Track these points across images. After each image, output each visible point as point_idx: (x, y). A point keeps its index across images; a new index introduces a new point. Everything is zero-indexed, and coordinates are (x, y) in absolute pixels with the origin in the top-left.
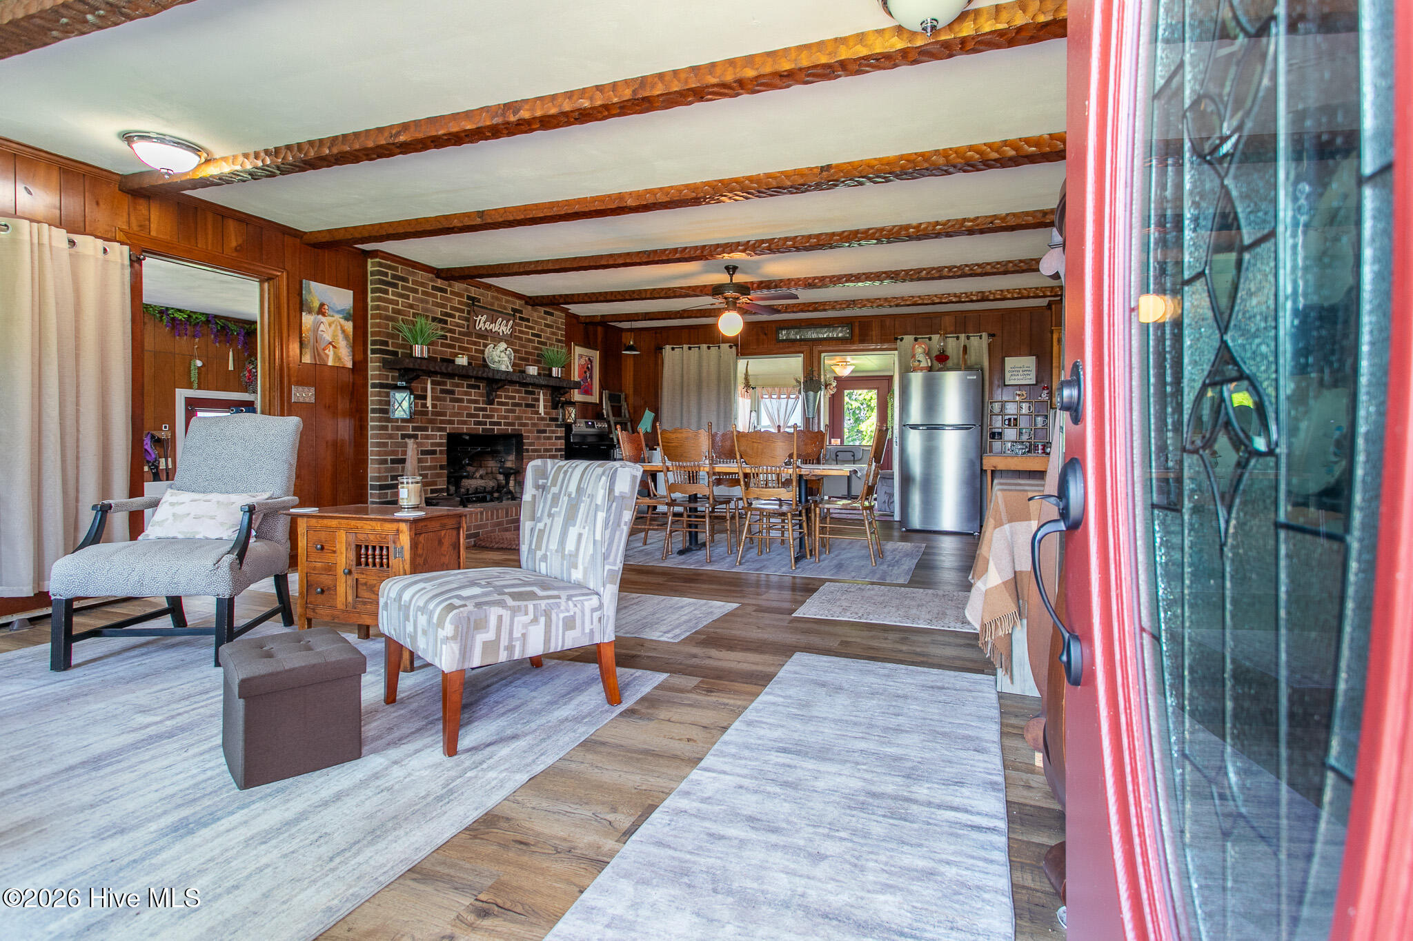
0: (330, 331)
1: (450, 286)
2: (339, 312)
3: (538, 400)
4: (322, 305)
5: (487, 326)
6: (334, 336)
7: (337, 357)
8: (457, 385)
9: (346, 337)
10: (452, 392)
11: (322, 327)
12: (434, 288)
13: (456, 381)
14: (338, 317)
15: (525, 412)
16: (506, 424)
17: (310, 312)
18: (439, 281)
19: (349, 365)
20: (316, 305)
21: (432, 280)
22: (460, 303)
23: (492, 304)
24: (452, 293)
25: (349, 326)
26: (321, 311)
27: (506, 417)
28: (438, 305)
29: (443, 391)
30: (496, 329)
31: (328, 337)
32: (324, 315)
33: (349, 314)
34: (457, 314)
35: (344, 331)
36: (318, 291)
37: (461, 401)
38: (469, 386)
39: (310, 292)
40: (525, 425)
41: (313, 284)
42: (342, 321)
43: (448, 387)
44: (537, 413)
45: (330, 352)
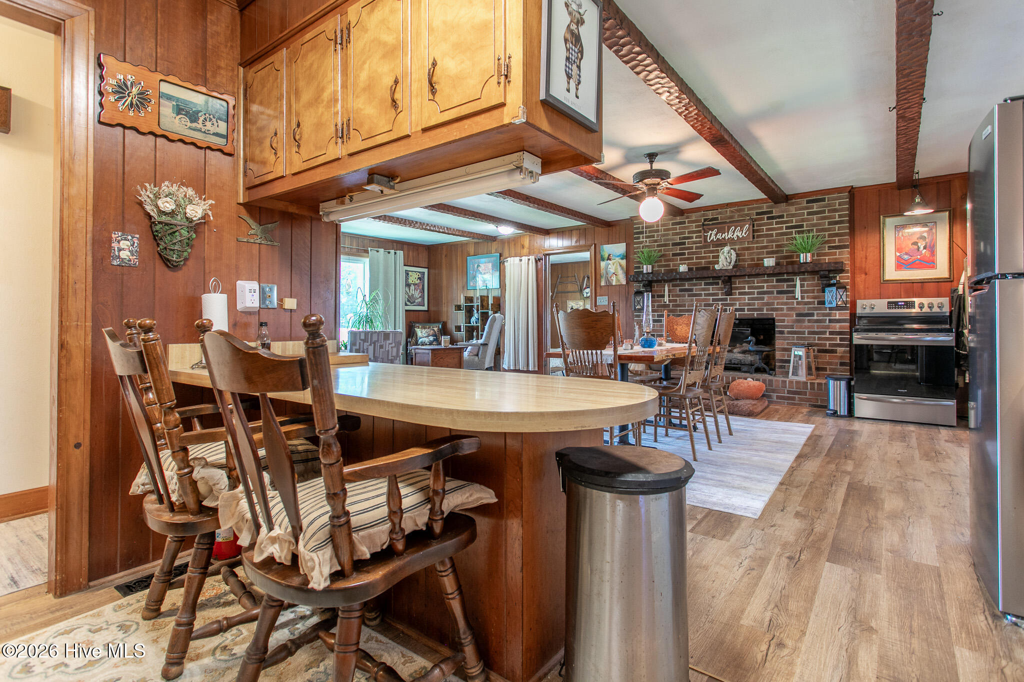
0: (614, 267)
1: (687, 218)
2: (618, 256)
3: (795, 286)
4: (609, 255)
5: (719, 236)
6: (616, 269)
7: (618, 280)
8: (695, 285)
9: (622, 268)
10: (691, 290)
11: (610, 266)
12: (673, 224)
13: (694, 282)
14: (618, 259)
15: (775, 298)
16: (749, 310)
17: (603, 260)
18: (678, 218)
19: (624, 283)
20: (606, 256)
21: (672, 220)
22: (697, 227)
23: (731, 217)
24: (689, 222)
25: (624, 262)
26: (609, 259)
27: (749, 304)
28: (677, 234)
29: (681, 290)
30: (729, 236)
31: (613, 271)
32: (610, 260)
33: (623, 256)
34: (694, 235)
35: (621, 266)
36: (607, 249)
37: (700, 295)
38: (706, 284)
39: (603, 251)
40: (776, 310)
41: (605, 246)
42: (620, 261)
43: (687, 287)
44: (794, 298)
45: (614, 278)
